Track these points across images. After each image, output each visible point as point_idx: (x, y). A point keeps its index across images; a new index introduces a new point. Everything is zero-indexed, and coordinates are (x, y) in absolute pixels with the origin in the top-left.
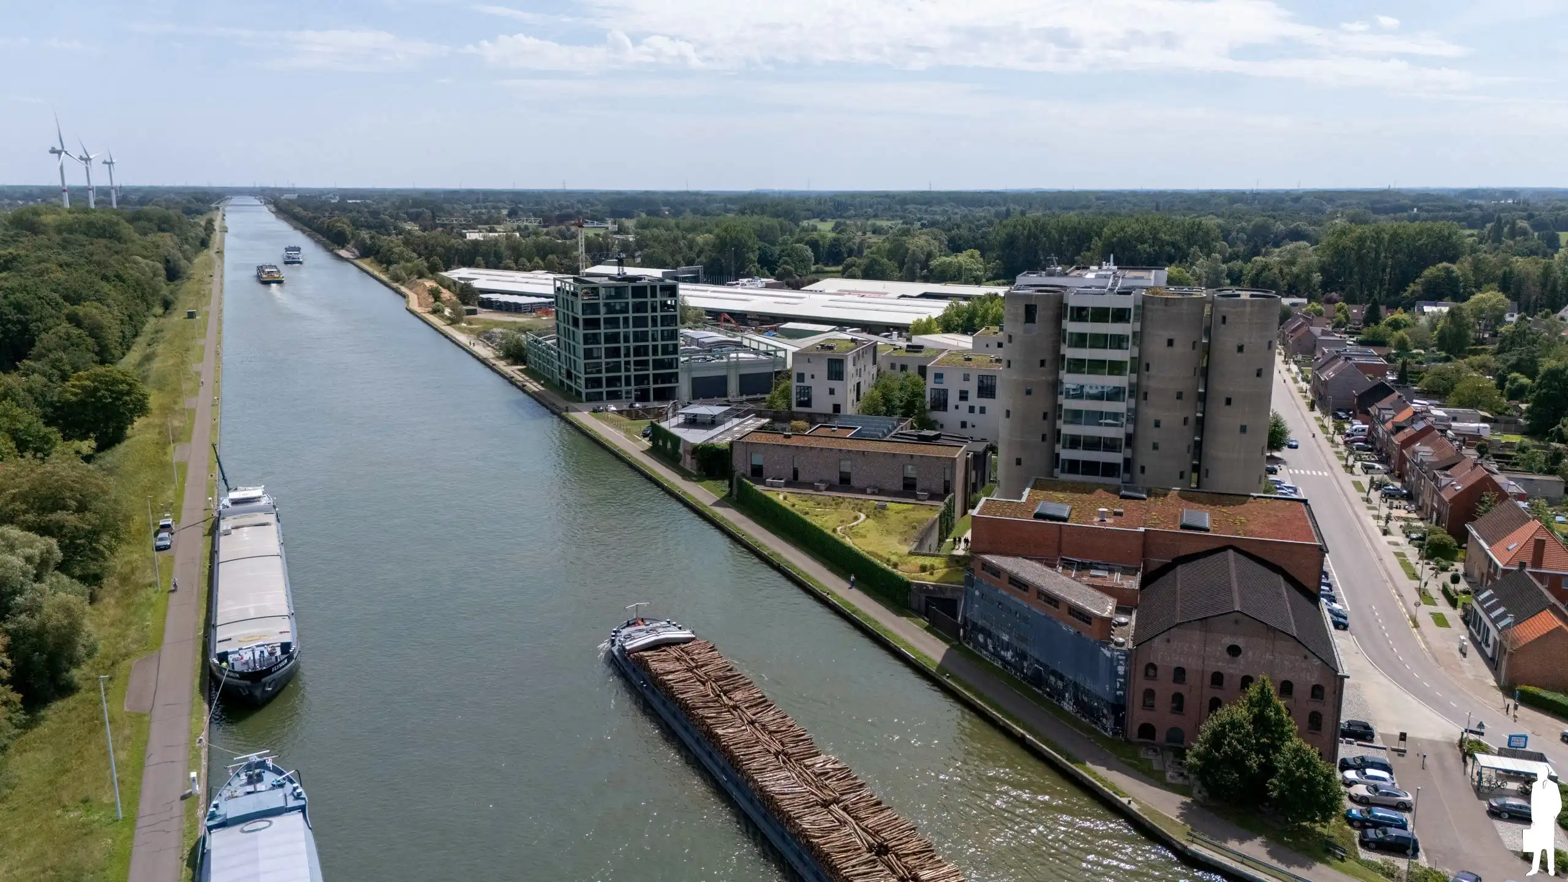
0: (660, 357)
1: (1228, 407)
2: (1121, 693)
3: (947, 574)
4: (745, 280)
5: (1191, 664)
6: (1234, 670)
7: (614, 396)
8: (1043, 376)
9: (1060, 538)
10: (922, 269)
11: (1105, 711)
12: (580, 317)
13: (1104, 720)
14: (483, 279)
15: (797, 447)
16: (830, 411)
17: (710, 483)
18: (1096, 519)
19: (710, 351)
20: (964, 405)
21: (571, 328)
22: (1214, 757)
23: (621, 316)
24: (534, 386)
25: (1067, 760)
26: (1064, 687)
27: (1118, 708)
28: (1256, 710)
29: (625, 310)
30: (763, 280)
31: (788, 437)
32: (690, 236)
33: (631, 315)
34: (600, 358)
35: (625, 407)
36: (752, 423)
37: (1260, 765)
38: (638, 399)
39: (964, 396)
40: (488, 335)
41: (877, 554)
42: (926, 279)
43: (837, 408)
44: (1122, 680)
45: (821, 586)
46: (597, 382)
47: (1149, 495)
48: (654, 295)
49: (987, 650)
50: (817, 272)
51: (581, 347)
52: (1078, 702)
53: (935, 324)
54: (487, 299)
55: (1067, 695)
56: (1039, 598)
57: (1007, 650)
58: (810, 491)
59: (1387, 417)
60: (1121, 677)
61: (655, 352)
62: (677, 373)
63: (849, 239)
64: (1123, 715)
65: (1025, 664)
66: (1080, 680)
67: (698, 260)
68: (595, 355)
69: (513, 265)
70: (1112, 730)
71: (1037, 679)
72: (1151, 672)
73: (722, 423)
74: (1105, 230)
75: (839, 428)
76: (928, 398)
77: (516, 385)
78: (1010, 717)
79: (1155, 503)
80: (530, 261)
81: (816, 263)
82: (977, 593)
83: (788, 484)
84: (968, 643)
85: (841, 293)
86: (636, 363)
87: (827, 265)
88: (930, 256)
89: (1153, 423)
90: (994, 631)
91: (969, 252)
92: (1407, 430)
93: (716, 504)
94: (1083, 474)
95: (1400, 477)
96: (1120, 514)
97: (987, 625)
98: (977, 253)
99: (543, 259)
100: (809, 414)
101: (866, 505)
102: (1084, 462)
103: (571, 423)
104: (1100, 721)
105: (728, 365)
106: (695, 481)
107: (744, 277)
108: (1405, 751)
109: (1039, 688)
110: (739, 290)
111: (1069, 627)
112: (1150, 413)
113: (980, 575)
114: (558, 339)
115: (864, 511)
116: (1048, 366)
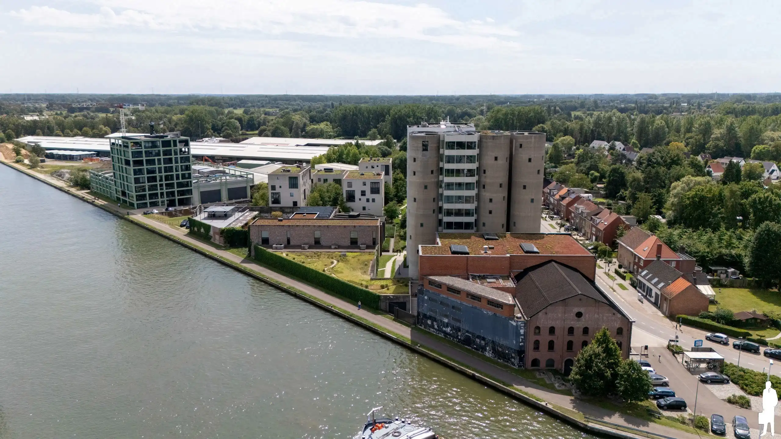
0: (181, 180)
1: (524, 190)
2: (522, 344)
3: (396, 288)
4: (207, 139)
5: (557, 324)
6: (579, 325)
7: (154, 204)
8: (431, 179)
9: (467, 263)
10: (302, 132)
11: (513, 355)
12: (131, 159)
13: (513, 360)
14: (45, 142)
15: (289, 226)
16: (291, 205)
17: (235, 250)
18: (483, 252)
19: (208, 176)
20: (364, 198)
21: (124, 166)
22: (589, 373)
23: (156, 158)
24: (100, 202)
25: (504, 385)
26: (485, 344)
27: (521, 352)
28: (604, 345)
29: (158, 154)
30: (217, 138)
31: (281, 220)
32: (168, 116)
33: (162, 157)
34: (145, 183)
35: (164, 210)
36: (249, 215)
37: (611, 374)
38: (169, 205)
39: (363, 193)
40: (59, 174)
41: (354, 282)
42: (304, 137)
43: (295, 203)
44: (523, 337)
45: (325, 303)
46: (143, 197)
47: (499, 238)
48: (175, 145)
49: (434, 328)
50: (243, 134)
51: (132, 177)
52: (494, 351)
53: (323, 159)
54: (50, 153)
55: (488, 348)
56: (467, 297)
57: (447, 327)
58: (300, 250)
59: (555, 193)
60: (522, 335)
61: (178, 178)
62: (191, 189)
63: (258, 117)
64: (524, 356)
65: (459, 334)
66: (497, 339)
67: (176, 129)
68: (141, 181)
69: (61, 134)
70: (518, 364)
71: (467, 341)
72: (537, 331)
73: (231, 216)
74: (391, 111)
75: (307, 214)
76: (345, 196)
77: (88, 202)
78: (463, 365)
79: (503, 240)
80: (72, 131)
81: (241, 130)
82: (426, 297)
83: (285, 247)
84: (421, 325)
85: (263, 144)
86: (167, 185)
87: (247, 131)
88: (305, 125)
89: (489, 200)
90: (438, 318)
91: (325, 123)
92: (567, 199)
93: (243, 262)
94: (455, 229)
95: (568, 220)
96: (493, 248)
97: (433, 314)
98: (329, 123)
99: (80, 129)
100: (281, 208)
101: (334, 254)
102: (455, 223)
103: (132, 222)
104: (510, 361)
105: (221, 184)
106: (224, 250)
107: (206, 137)
108: (647, 355)
109: (469, 345)
110: (206, 144)
111: (488, 312)
112: (486, 195)
113: (427, 287)
114: (114, 173)
115: (334, 258)
116: (435, 174)
